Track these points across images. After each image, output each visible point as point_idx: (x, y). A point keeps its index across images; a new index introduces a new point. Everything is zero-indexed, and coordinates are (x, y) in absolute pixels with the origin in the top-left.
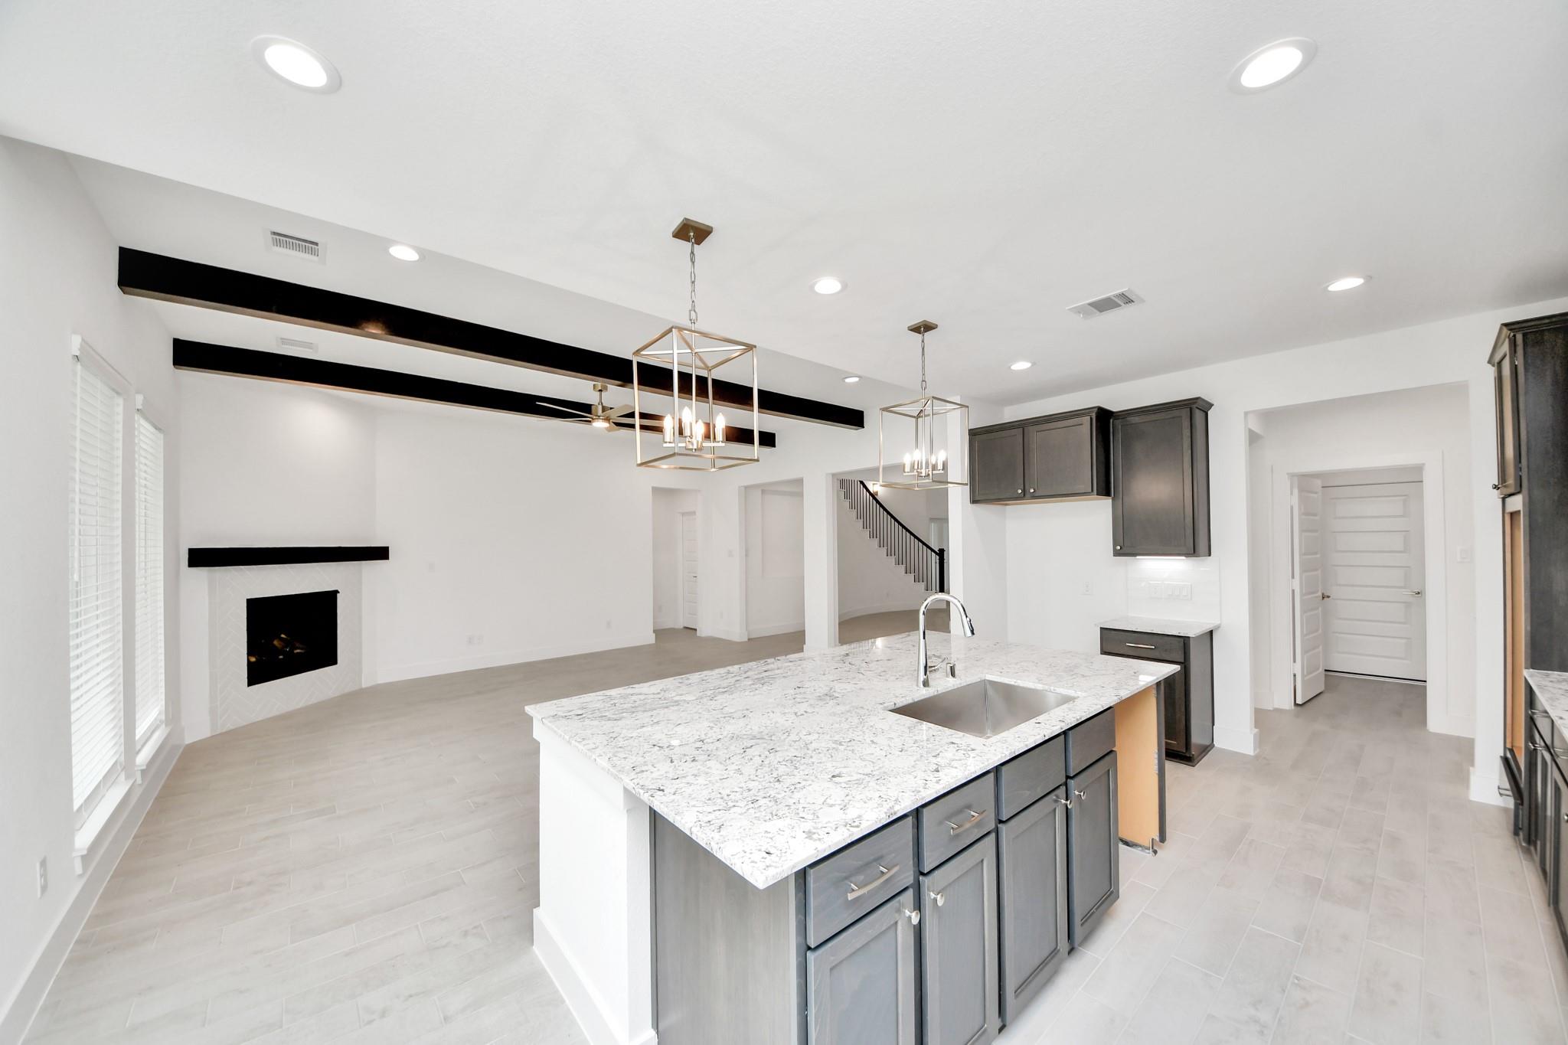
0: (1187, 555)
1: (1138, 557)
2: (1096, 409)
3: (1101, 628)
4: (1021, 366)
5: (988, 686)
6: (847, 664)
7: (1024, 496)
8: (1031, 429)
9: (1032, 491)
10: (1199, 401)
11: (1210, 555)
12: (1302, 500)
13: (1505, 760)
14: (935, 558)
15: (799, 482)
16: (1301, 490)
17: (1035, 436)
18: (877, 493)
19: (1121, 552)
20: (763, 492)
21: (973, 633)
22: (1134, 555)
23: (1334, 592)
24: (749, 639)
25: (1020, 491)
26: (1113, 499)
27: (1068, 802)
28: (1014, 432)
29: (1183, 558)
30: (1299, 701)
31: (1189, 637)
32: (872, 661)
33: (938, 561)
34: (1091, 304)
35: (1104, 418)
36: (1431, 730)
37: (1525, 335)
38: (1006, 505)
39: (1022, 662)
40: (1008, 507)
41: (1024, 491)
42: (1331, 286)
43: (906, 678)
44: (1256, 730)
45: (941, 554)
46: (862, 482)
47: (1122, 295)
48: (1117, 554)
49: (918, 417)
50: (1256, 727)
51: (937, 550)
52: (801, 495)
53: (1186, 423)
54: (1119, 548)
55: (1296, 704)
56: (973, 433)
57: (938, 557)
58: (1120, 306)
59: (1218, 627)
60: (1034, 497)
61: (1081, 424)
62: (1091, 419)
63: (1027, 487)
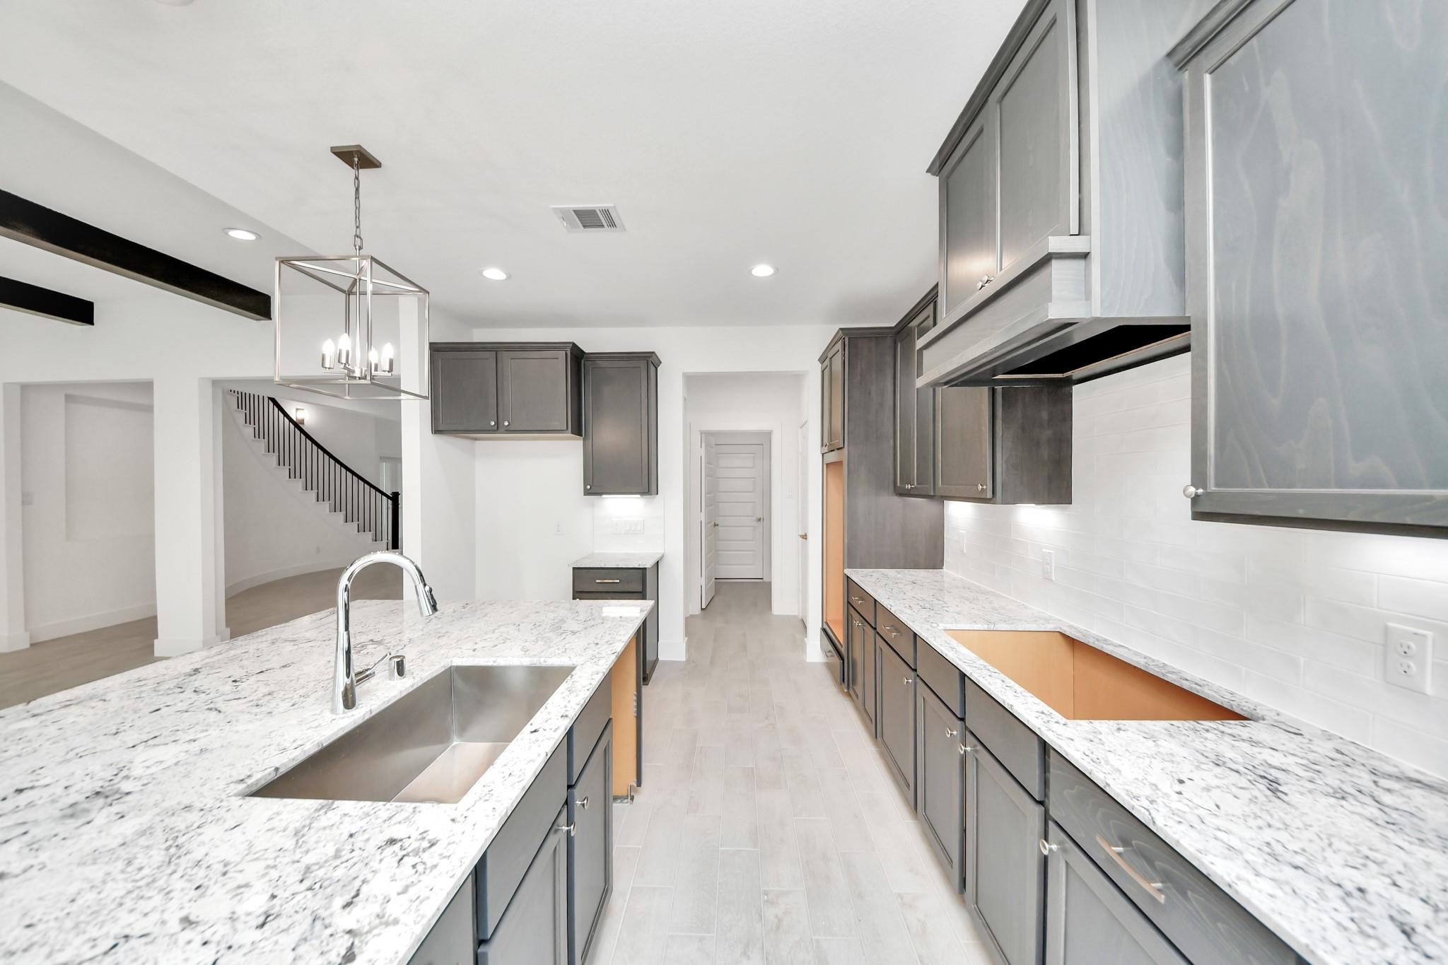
0: (642, 494)
1: (603, 496)
2: (571, 345)
3: (574, 568)
4: (494, 274)
5: (455, 676)
6: (189, 694)
7: (497, 429)
8: (505, 356)
9: (506, 424)
10: (653, 355)
11: (657, 494)
12: (707, 452)
13: (824, 630)
14: (387, 504)
15: (146, 387)
16: (708, 445)
17: (510, 364)
18: (302, 422)
19: (590, 491)
20: (69, 398)
21: (434, 608)
22: (600, 494)
23: (720, 521)
24: (32, 645)
25: (493, 423)
26: (584, 440)
27: (572, 827)
28: (487, 354)
29: (639, 496)
30: (704, 607)
31: (646, 568)
32: (248, 676)
33: (390, 506)
34: (576, 212)
35: (577, 357)
36: (774, 614)
37: (849, 338)
38: (476, 439)
39: (500, 626)
40: (478, 442)
41: (497, 423)
42: (755, 269)
43: (311, 699)
44: (687, 638)
45: (395, 498)
46: (273, 400)
47: (606, 212)
48: (587, 493)
49: (349, 293)
50: (686, 636)
51: (389, 494)
52: (149, 409)
53: (644, 374)
54: (589, 487)
55: (702, 609)
56: (435, 348)
57: (390, 502)
58: (603, 226)
59: (662, 557)
60: (508, 430)
61: (557, 359)
62: (566, 354)
63: (500, 418)
